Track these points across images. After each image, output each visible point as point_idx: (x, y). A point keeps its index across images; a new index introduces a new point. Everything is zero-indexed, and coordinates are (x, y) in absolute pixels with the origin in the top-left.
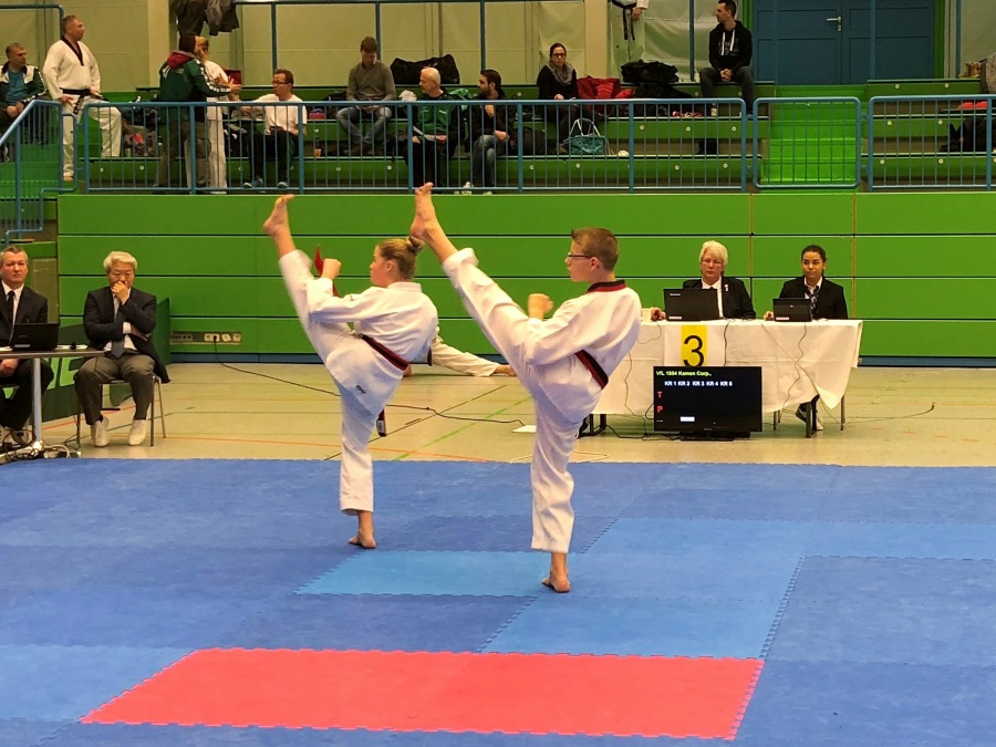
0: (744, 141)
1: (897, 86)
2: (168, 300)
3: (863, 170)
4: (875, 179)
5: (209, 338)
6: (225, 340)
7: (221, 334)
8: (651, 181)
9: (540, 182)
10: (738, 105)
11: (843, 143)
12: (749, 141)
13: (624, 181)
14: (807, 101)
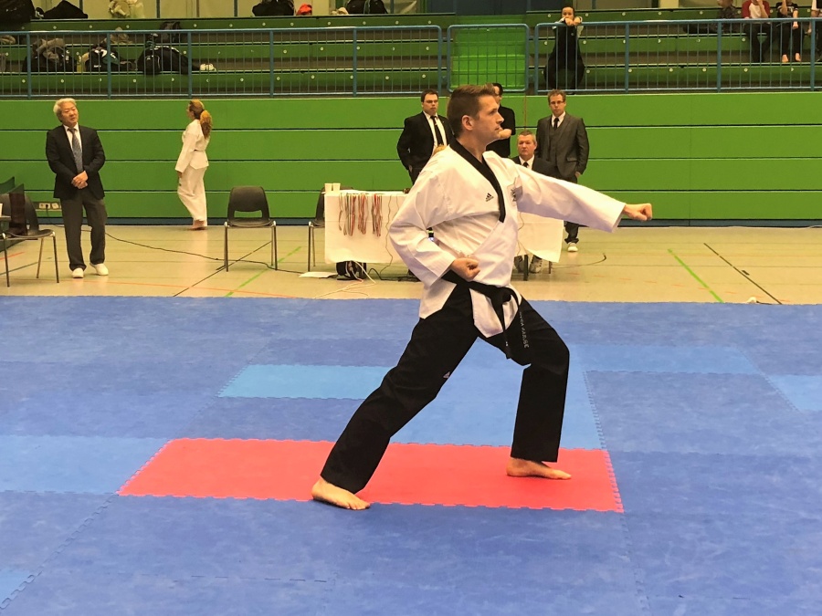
0: (440, 58)
1: (549, 16)
2: (13, 178)
3: (530, 79)
4: (539, 85)
5: (43, 206)
6: (54, 207)
7: (51, 203)
8: (370, 88)
9: (286, 89)
10: (436, 30)
11: (516, 58)
12: (444, 57)
13: (349, 88)
14: (488, 27)
